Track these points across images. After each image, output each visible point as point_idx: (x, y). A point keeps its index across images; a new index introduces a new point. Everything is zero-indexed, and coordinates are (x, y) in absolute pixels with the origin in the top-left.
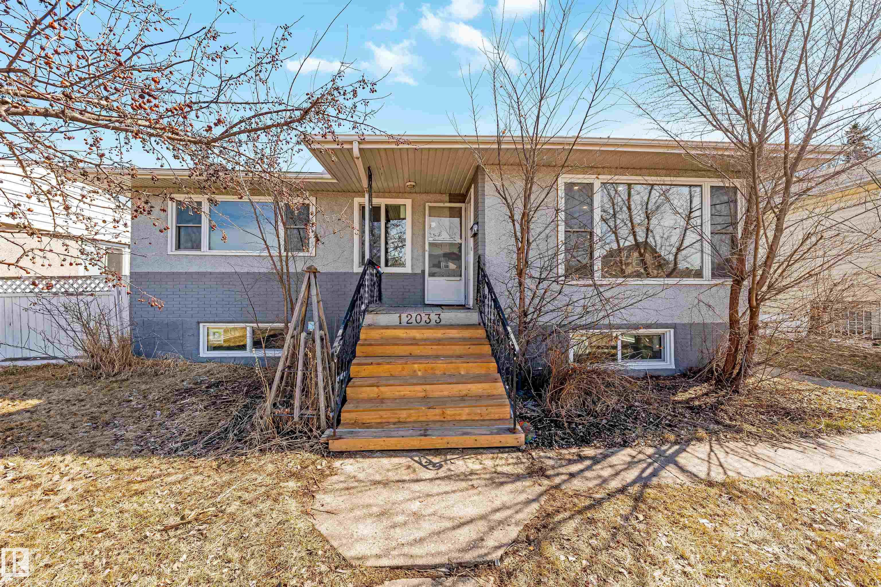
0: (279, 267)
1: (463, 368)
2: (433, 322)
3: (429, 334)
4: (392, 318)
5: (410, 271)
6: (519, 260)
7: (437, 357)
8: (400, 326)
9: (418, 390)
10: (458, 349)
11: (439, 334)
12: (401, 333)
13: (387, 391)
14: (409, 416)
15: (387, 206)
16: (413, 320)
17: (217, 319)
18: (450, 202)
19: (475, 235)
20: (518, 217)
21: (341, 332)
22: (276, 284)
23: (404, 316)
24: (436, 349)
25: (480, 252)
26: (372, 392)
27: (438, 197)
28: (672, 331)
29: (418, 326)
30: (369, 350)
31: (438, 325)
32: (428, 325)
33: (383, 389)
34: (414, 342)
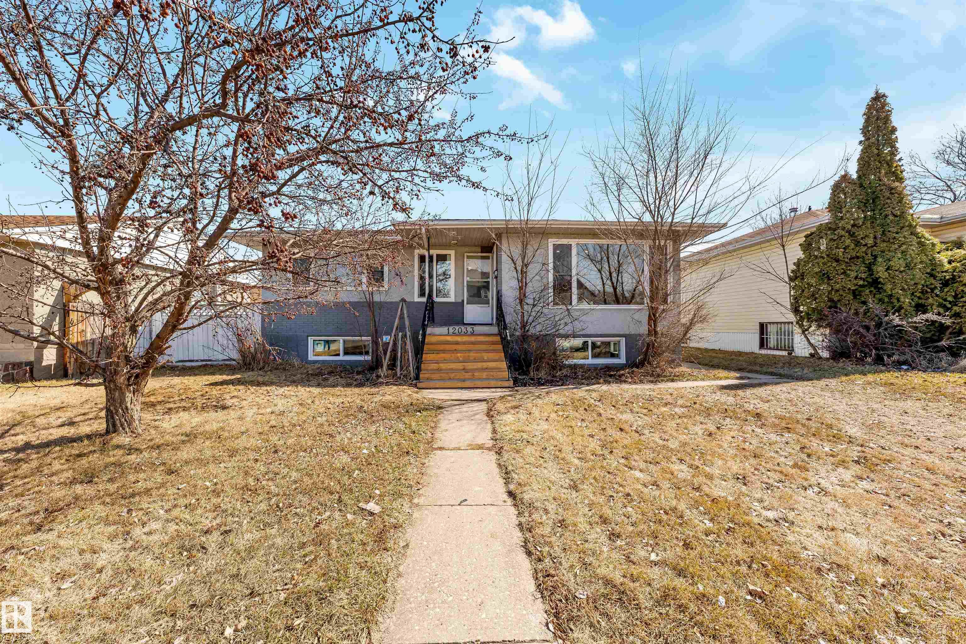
0: (368, 298)
1: (486, 356)
2: (469, 333)
3: (466, 339)
4: (444, 330)
5: (454, 301)
6: (520, 293)
7: (470, 351)
8: (448, 334)
9: (460, 366)
10: (484, 347)
11: (473, 339)
12: (449, 338)
13: (443, 366)
14: (456, 375)
15: (437, 255)
16: (457, 331)
17: (321, 334)
18: (482, 252)
19: (496, 277)
20: (519, 268)
21: (421, 332)
22: (367, 309)
23: (451, 328)
24: (471, 347)
25: (499, 288)
26: (434, 366)
27: (474, 249)
28: (624, 339)
29: (460, 334)
30: (432, 347)
31: (473, 334)
32: (466, 334)
33: (441, 365)
34: (457, 343)
